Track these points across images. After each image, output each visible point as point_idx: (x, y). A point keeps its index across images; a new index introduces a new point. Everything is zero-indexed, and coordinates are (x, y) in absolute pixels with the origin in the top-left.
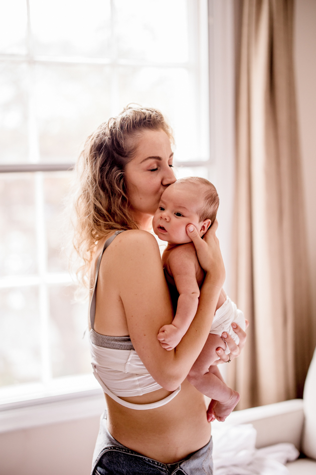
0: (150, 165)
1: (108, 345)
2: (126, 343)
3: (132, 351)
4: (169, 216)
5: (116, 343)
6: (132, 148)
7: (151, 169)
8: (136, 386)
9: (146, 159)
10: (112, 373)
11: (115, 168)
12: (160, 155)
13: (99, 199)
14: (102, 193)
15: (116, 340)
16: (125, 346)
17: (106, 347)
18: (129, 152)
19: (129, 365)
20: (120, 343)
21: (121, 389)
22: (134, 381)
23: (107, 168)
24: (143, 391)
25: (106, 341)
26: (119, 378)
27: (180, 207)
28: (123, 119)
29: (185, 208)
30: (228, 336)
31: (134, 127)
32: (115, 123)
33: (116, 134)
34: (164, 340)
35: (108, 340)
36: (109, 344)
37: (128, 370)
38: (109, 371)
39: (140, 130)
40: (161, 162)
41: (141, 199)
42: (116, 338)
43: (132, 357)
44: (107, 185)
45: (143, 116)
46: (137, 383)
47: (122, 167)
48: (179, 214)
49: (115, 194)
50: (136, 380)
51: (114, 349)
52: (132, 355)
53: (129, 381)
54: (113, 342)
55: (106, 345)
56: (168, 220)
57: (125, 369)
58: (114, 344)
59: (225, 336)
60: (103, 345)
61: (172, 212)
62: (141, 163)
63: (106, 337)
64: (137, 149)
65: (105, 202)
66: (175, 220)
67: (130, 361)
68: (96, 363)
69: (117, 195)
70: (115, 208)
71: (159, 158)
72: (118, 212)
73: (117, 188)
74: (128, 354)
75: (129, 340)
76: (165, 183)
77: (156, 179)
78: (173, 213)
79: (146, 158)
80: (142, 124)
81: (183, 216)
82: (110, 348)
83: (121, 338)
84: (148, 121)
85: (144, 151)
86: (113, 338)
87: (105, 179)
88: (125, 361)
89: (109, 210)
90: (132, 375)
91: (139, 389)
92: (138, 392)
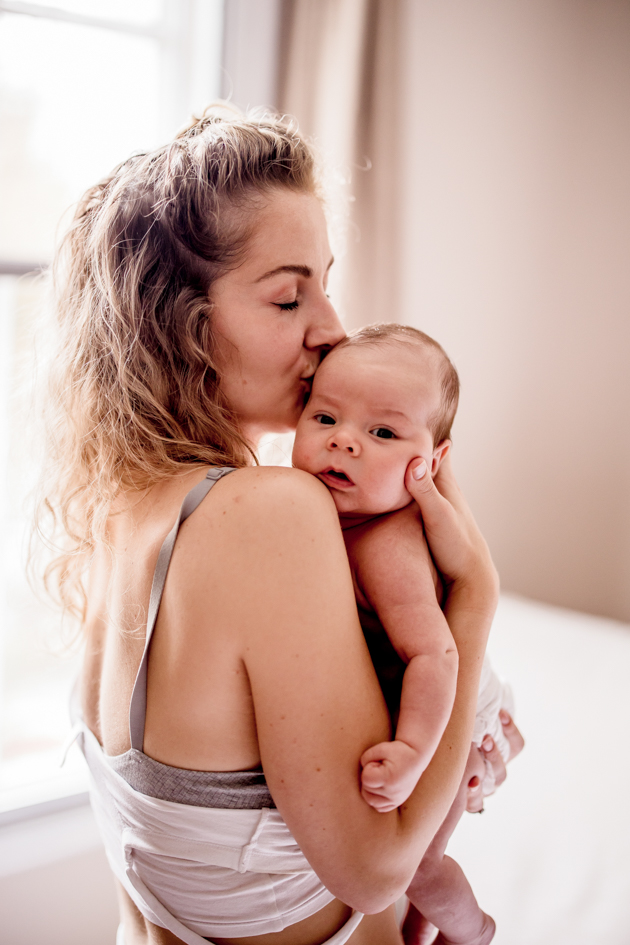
0: (283, 290)
1: (194, 798)
2: (250, 791)
3: (267, 813)
4: (357, 441)
5: (221, 790)
6: (237, 236)
7: (282, 302)
8: (269, 908)
9: (274, 273)
10: (199, 875)
11: (184, 293)
12: (308, 263)
13: (143, 376)
14: (148, 358)
15: (220, 783)
16: (245, 797)
17: (188, 803)
18: (229, 248)
19: (254, 850)
20: (232, 791)
21: (222, 918)
22: (264, 894)
23: (159, 288)
24: (284, 920)
25: (189, 786)
26: (220, 888)
27: (388, 413)
28: (213, 152)
29: (401, 414)
30: (494, 747)
31: (246, 176)
32: (187, 160)
33: (193, 192)
34: (381, 788)
35: (196, 782)
36: (197, 793)
37: (249, 864)
38: (189, 869)
39: (261, 189)
40: (309, 280)
41: (245, 382)
42: (219, 776)
43: (265, 828)
44: (163, 341)
45: (267, 148)
46: (273, 899)
47: (201, 287)
48: (386, 434)
49: (188, 366)
50: (270, 891)
51: (214, 806)
52: (266, 820)
53: (251, 895)
54: (211, 789)
55: (188, 797)
56: (356, 452)
57: (240, 862)
58: (212, 795)
59: (488, 748)
60: (178, 798)
61: (363, 428)
62: (259, 280)
63: (190, 774)
64: (251, 242)
65: (159, 384)
66: (376, 450)
67: (258, 841)
68: (141, 844)
69: (191, 366)
70: (188, 403)
71: (306, 272)
72: (198, 414)
73: (194, 347)
74: (254, 821)
75: (260, 781)
76: (314, 341)
77: (292, 331)
78: (367, 431)
79: (274, 268)
80: (266, 170)
81: (397, 437)
82: (201, 805)
83: (234, 775)
84: (281, 162)
85: (269, 249)
86: (210, 777)
87: (154, 323)
88: (241, 841)
89: (172, 405)
90: (257, 878)
91: (276, 915)
92: (272, 924)
